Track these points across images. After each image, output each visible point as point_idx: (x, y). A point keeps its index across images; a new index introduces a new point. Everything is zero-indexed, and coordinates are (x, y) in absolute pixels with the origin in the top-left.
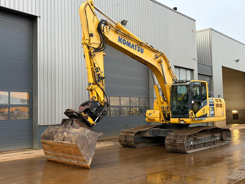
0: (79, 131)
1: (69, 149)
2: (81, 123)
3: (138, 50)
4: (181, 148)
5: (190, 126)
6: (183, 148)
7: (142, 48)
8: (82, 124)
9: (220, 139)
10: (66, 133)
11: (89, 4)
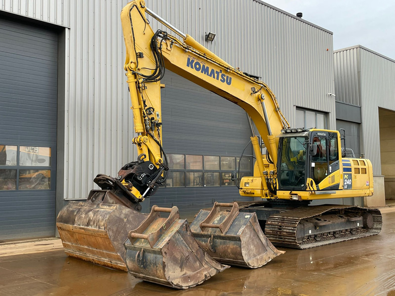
0: (112, 211)
1: (95, 239)
2: (118, 197)
3: (221, 80)
4: (290, 240)
5: (312, 204)
6: (293, 241)
7: (229, 76)
8: (120, 199)
9: (362, 226)
10: (93, 212)
11: (136, 6)
